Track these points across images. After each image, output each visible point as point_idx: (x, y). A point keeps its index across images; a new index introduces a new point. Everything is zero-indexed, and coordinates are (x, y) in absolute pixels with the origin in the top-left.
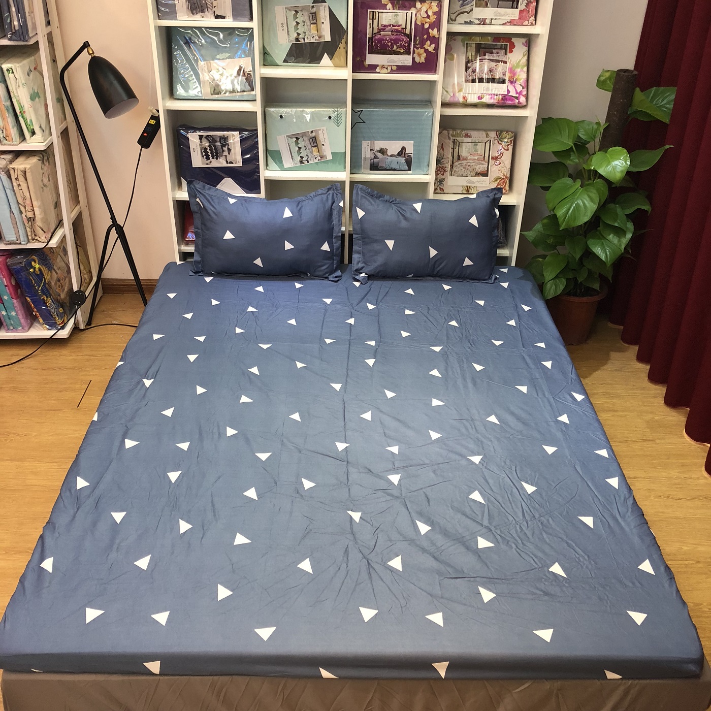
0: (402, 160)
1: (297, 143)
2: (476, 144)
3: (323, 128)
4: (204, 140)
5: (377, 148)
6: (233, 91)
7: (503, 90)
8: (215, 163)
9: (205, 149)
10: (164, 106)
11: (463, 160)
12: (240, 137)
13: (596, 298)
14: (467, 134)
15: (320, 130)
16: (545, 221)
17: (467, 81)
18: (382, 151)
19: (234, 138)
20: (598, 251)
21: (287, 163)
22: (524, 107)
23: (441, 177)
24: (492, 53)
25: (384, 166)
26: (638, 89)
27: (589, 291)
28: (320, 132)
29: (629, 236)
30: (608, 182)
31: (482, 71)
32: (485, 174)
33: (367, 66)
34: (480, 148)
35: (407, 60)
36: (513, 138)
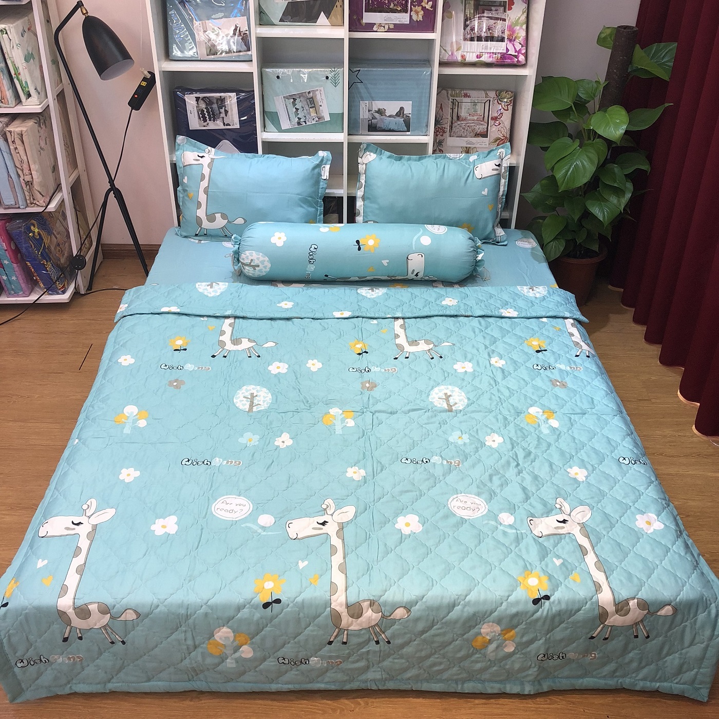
0: (401, 120)
1: (294, 104)
2: (475, 104)
3: (320, 88)
4: (201, 102)
5: (375, 108)
6: (230, 52)
7: (502, 48)
8: (212, 126)
9: (203, 111)
10: (160, 67)
11: (462, 120)
12: (237, 99)
13: (595, 260)
14: (467, 94)
15: (317, 90)
16: (544, 182)
17: (465, 39)
18: (381, 112)
19: (232, 100)
20: (596, 211)
21: (285, 124)
22: (524, 66)
23: (439, 138)
24: (491, 10)
25: (383, 127)
26: (638, 46)
27: (589, 253)
28: (317, 93)
29: (628, 196)
30: (608, 142)
31: (480, 29)
32: (485, 135)
33: (364, 25)
34: (479, 108)
35: (404, 18)
36: (513, 98)
